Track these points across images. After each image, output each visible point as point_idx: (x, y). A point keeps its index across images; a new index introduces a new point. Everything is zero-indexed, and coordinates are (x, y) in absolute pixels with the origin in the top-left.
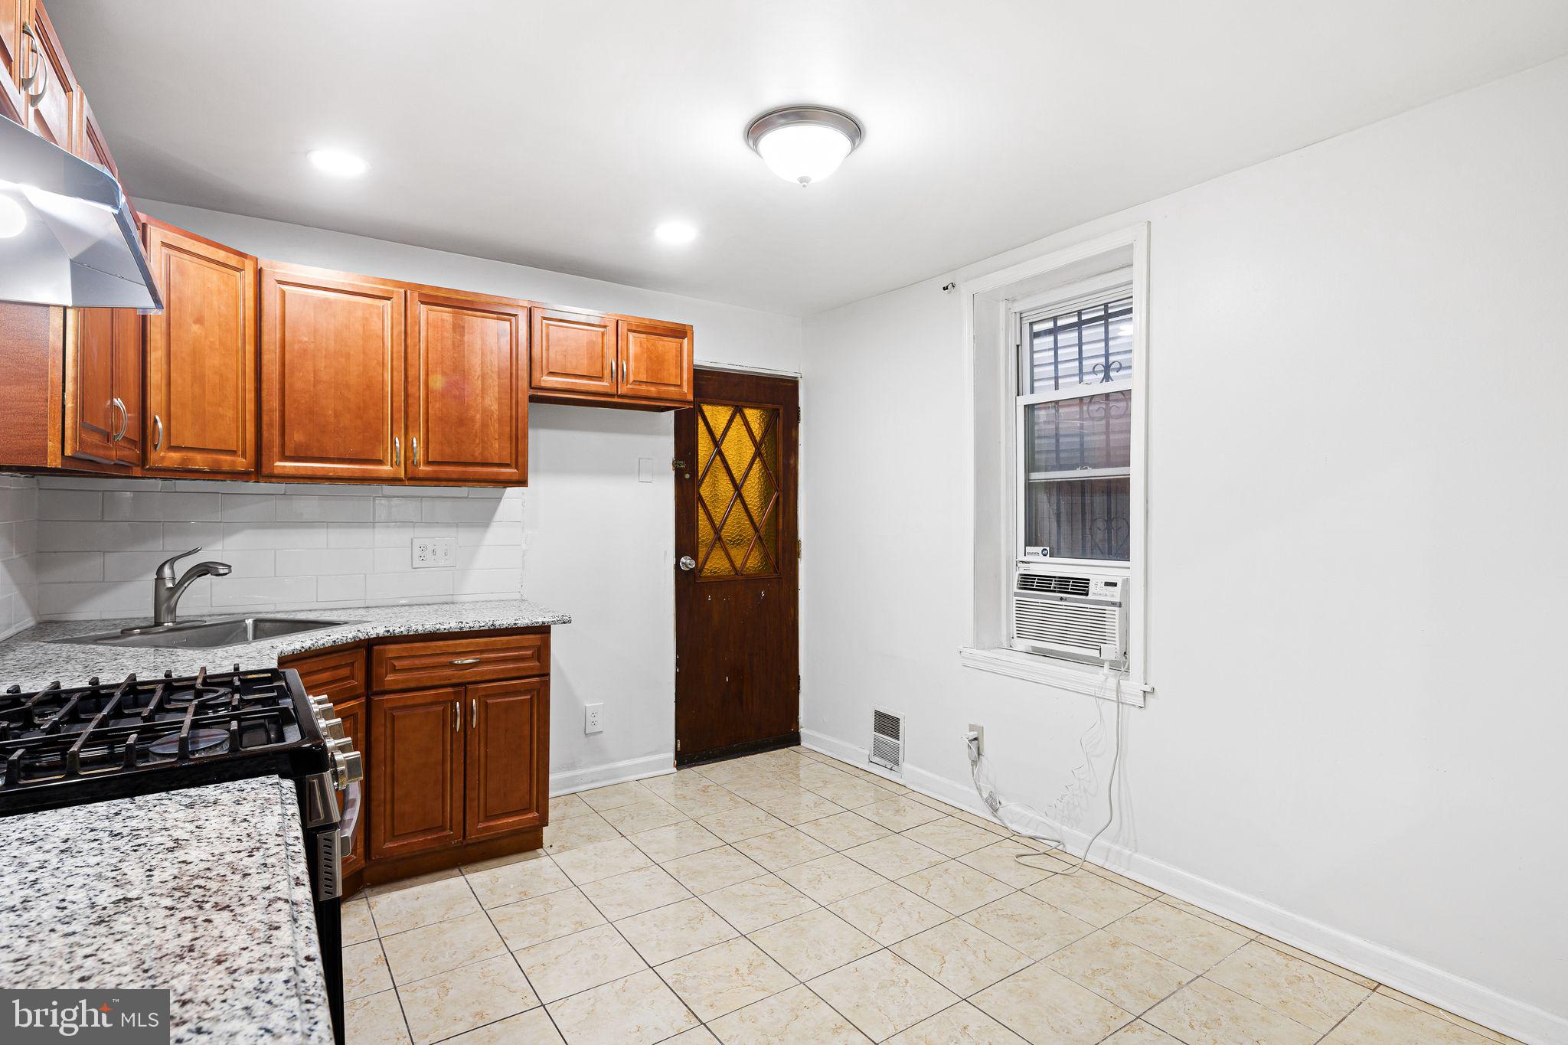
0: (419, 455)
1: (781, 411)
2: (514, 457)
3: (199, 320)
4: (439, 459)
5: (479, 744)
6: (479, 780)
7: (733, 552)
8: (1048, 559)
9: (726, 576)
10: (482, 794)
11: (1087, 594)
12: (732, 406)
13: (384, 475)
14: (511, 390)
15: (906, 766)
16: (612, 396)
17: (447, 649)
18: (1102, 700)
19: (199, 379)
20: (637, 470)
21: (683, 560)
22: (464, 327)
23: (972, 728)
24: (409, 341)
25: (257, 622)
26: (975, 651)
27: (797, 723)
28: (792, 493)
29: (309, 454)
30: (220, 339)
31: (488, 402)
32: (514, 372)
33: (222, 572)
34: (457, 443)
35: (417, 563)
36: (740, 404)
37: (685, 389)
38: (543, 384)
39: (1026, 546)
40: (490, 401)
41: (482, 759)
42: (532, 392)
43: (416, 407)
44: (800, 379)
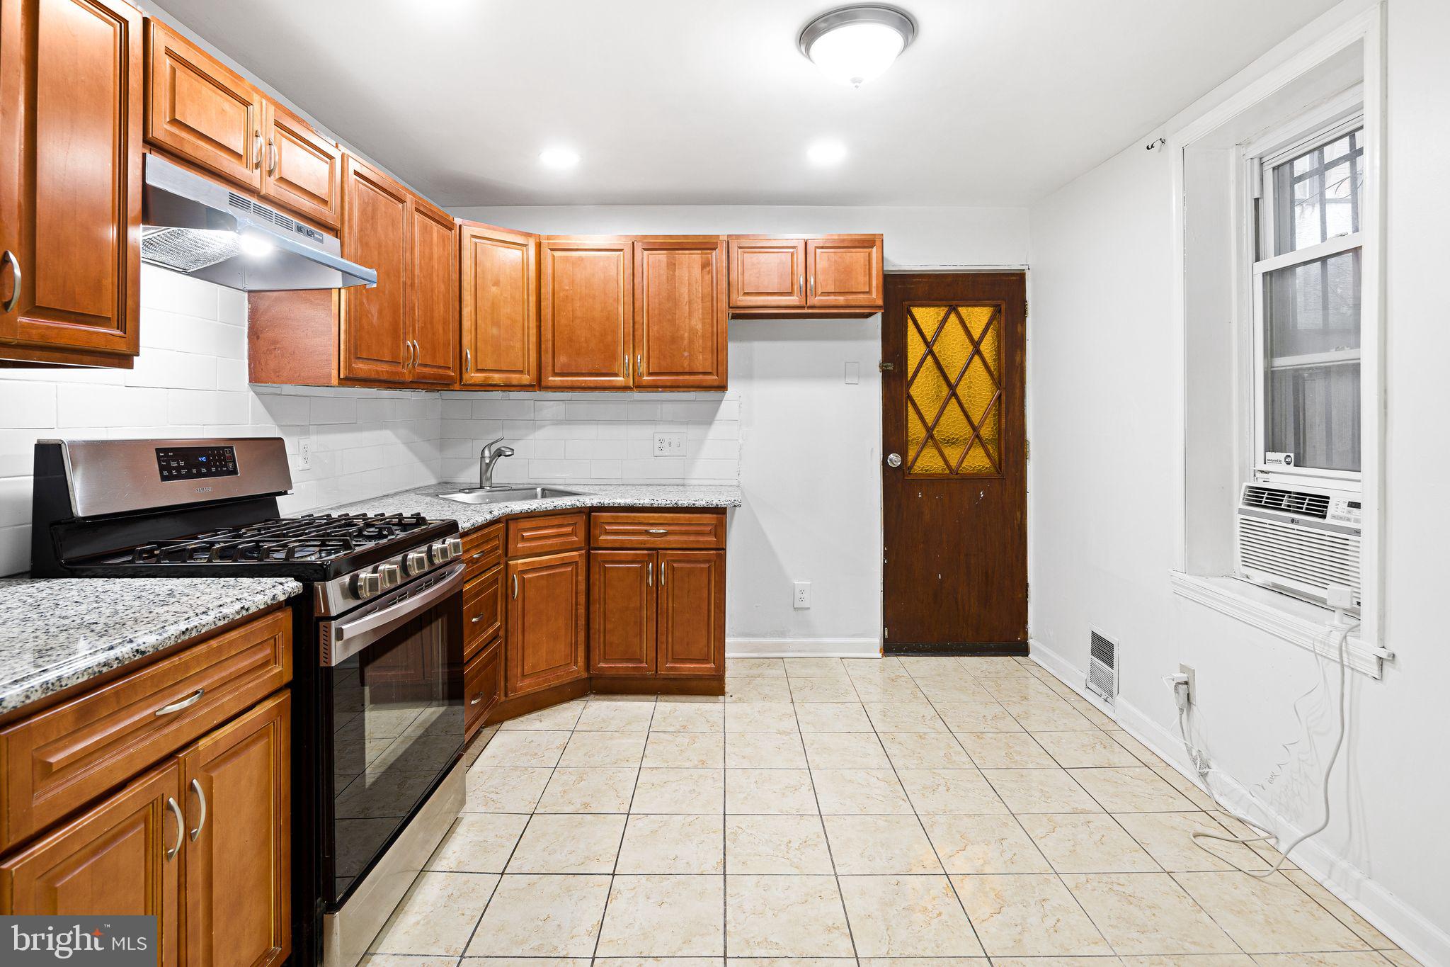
0: (643, 368)
1: (1003, 307)
2: (715, 366)
3: (497, 283)
4: (657, 370)
5: (667, 598)
6: (667, 628)
7: (948, 451)
8: (1291, 468)
9: (940, 474)
10: (670, 640)
11: (1324, 517)
12: (945, 306)
13: (618, 384)
14: (712, 311)
15: (1119, 699)
16: (803, 307)
17: (643, 520)
18: (1326, 660)
19: (496, 323)
20: (845, 372)
21: (891, 456)
22: (675, 264)
23: (1183, 669)
24: (635, 281)
25: (543, 490)
26: (1187, 577)
27: (1026, 633)
28: (1017, 391)
29: (570, 371)
30: (511, 294)
31: (693, 322)
32: (715, 295)
33: (507, 453)
34: (670, 357)
35: (658, 453)
36: (954, 303)
37: (874, 295)
38: (740, 304)
39: (1266, 451)
40: (694, 321)
41: (670, 611)
42: (731, 311)
43: (640, 331)
44: (1027, 272)
